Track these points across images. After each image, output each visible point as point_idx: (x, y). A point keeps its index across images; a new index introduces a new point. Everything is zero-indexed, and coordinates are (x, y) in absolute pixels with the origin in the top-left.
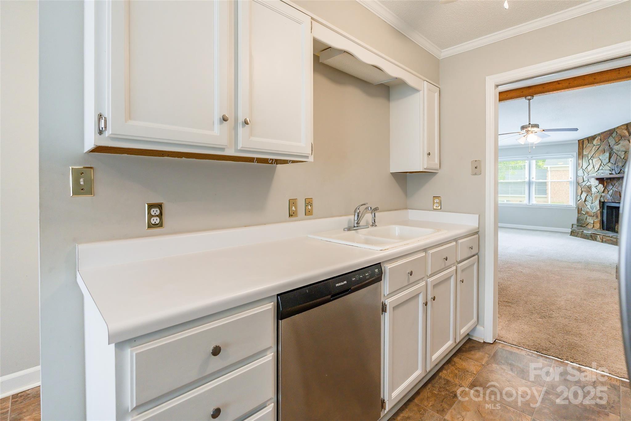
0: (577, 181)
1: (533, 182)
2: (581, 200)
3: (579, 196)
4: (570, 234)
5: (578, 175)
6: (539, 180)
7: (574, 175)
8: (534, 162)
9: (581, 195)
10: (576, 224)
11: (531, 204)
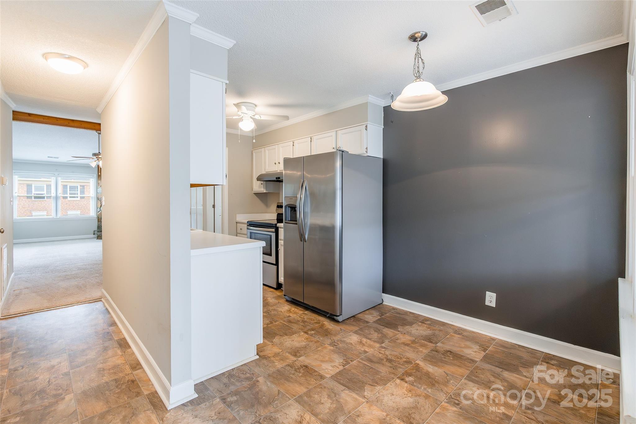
0: (97, 197)
1: (59, 197)
2: (101, 211)
3: (99, 209)
4: (97, 238)
5: (98, 192)
6: (64, 195)
7: (94, 192)
8: (60, 179)
9: (100, 207)
10: (97, 230)
11: (58, 218)
